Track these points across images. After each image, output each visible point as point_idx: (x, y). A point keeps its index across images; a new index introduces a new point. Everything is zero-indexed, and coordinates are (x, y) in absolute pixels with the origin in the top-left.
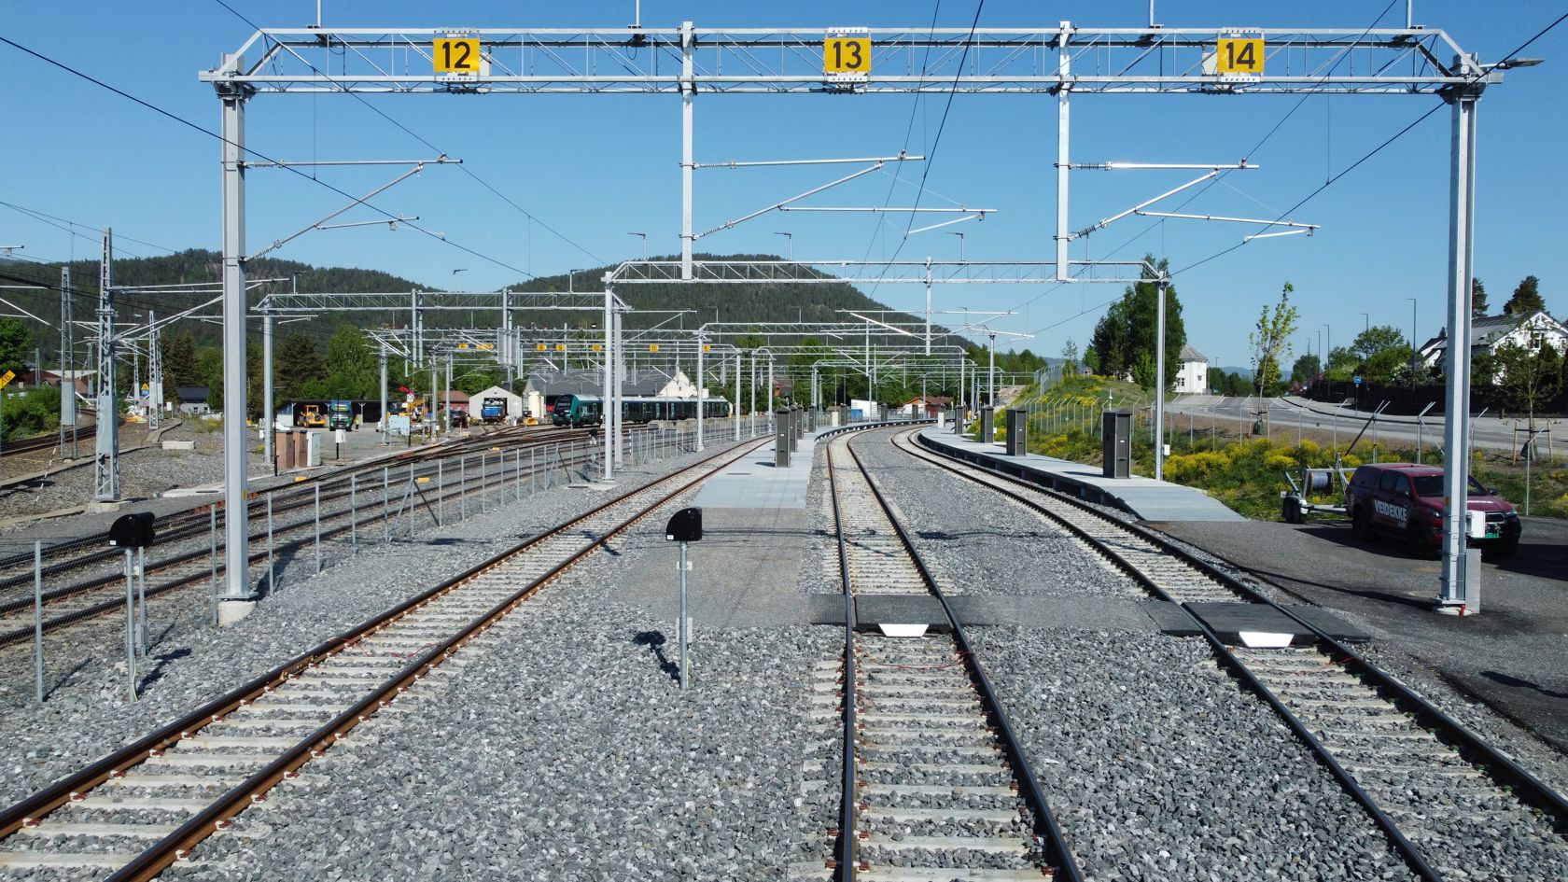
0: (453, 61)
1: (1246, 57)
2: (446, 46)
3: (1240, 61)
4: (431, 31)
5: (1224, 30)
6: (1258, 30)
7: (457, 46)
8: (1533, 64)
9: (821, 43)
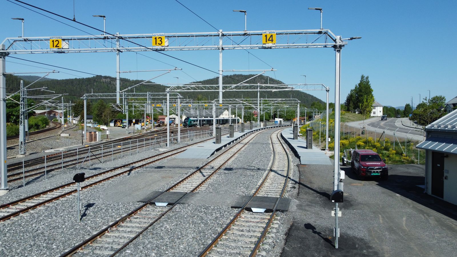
0: (55, 45)
1: (271, 39)
2: (53, 41)
3: (269, 40)
4: (49, 37)
5: (264, 31)
6: (274, 31)
7: (56, 41)
8: (359, 38)
9: (152, 37)
